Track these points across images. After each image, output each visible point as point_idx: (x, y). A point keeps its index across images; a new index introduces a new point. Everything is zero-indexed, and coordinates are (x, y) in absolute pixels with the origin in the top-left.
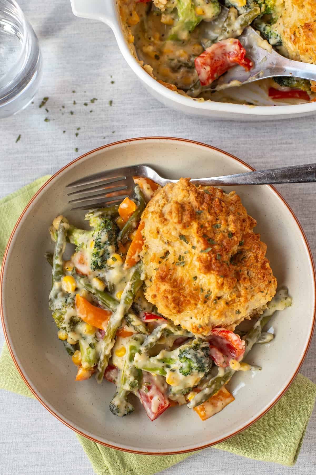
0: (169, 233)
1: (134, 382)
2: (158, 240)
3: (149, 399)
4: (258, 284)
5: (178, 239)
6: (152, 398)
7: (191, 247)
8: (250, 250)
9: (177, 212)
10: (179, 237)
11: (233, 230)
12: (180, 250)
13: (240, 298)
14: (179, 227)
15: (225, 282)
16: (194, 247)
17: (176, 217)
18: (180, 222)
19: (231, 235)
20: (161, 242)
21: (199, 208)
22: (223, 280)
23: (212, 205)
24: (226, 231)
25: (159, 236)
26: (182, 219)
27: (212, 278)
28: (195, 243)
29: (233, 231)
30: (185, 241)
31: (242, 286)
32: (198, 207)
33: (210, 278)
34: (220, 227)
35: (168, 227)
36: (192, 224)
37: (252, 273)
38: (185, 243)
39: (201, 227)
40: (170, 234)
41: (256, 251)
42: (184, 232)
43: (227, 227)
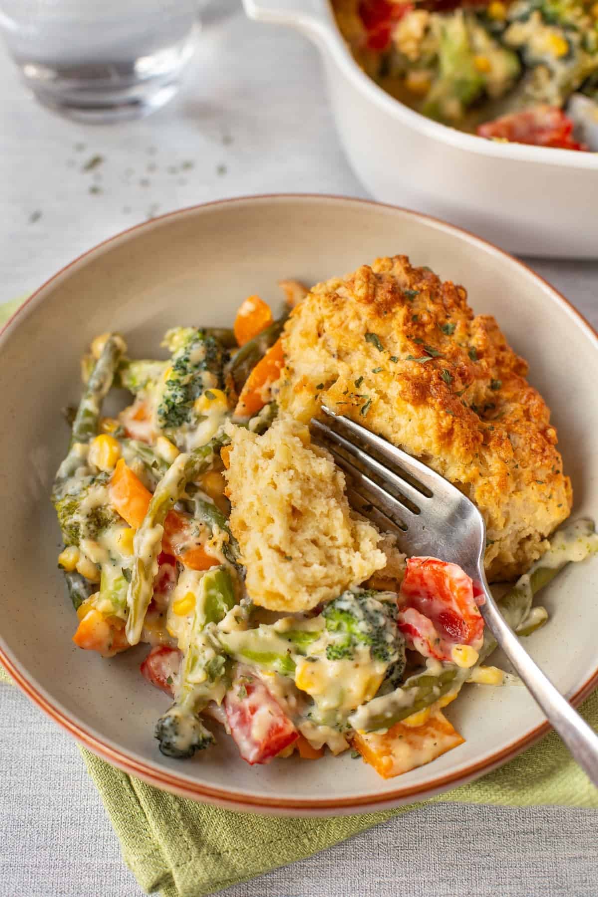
0: (343, 326)
1: (215, 661)
2: (317, 348)
3: (248, 713)
4: (530, 462)
5: (362, 340)
6: (254, 710)
7: (388, 357)
8: (515, 399)
9: (365, 280)
10: (364, 338)
11: (480, 343)
12: (363, 366)
13: (491, 479)
14: (366, 311)
15: (457, 428)
16: (393, 359)
17: (361, 287)
18: (370, 299)
19: (476, 355)
20: (324, 352)
21: (411, 287)
22: (453, 422)
23: (438, 290)
24: (464, 345)
25: (321, 340)
26: (374, 295)
27: (428, 416)
28: (397, 353)
29: (479, 346)
30: (376, 345)
31: (495, 455)
32: (408, 284)
33: (424, 417)
34: (453, 334)
35: (342, 314)
36: (394, 310)
37: (517, 439)
38: (375, 351)
39: (413, 319)
40: (347, 328)
41: (526, 402)
42: (374, 328)
43: (467, 338)
